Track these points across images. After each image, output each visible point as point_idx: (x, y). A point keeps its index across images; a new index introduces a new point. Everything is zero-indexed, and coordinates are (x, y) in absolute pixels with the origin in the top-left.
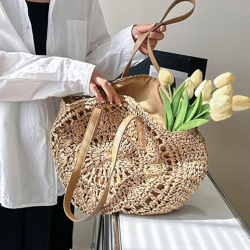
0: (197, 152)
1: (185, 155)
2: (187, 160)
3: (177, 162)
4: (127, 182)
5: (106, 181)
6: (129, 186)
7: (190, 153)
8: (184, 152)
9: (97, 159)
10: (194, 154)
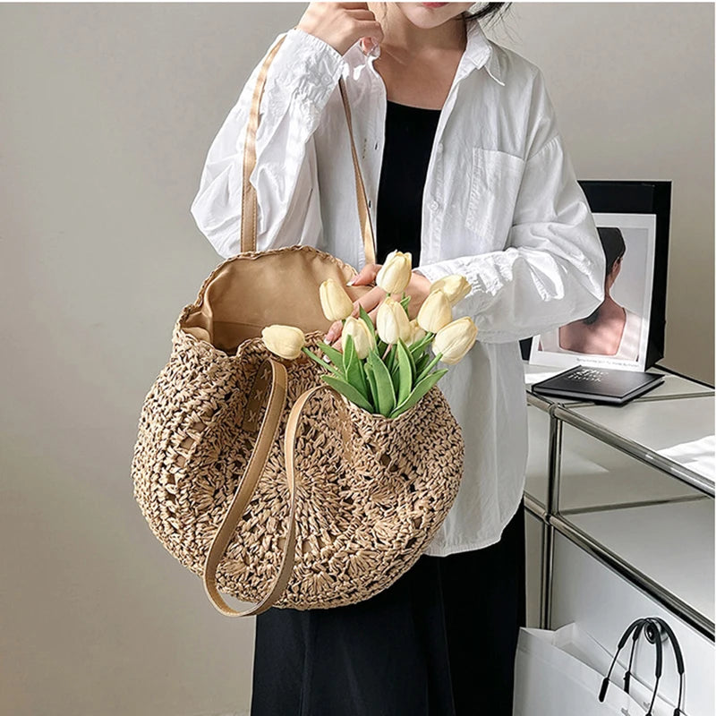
0: (442, 430)
1: (422, 448)
2: (431, 456)
3: (415, 468)
4: (346, 545)
5: (300, 547)
6: (349, 554)
7: (432, 441)
8: (419, 443)
9: (271, 496)
10: (439, 437)
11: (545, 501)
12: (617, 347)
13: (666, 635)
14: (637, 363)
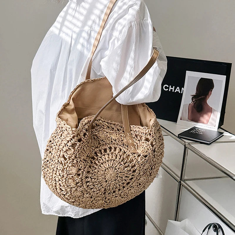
11: (180, 176)
12: (208, 121)
13: (220, 229)
14: (215, 128)
